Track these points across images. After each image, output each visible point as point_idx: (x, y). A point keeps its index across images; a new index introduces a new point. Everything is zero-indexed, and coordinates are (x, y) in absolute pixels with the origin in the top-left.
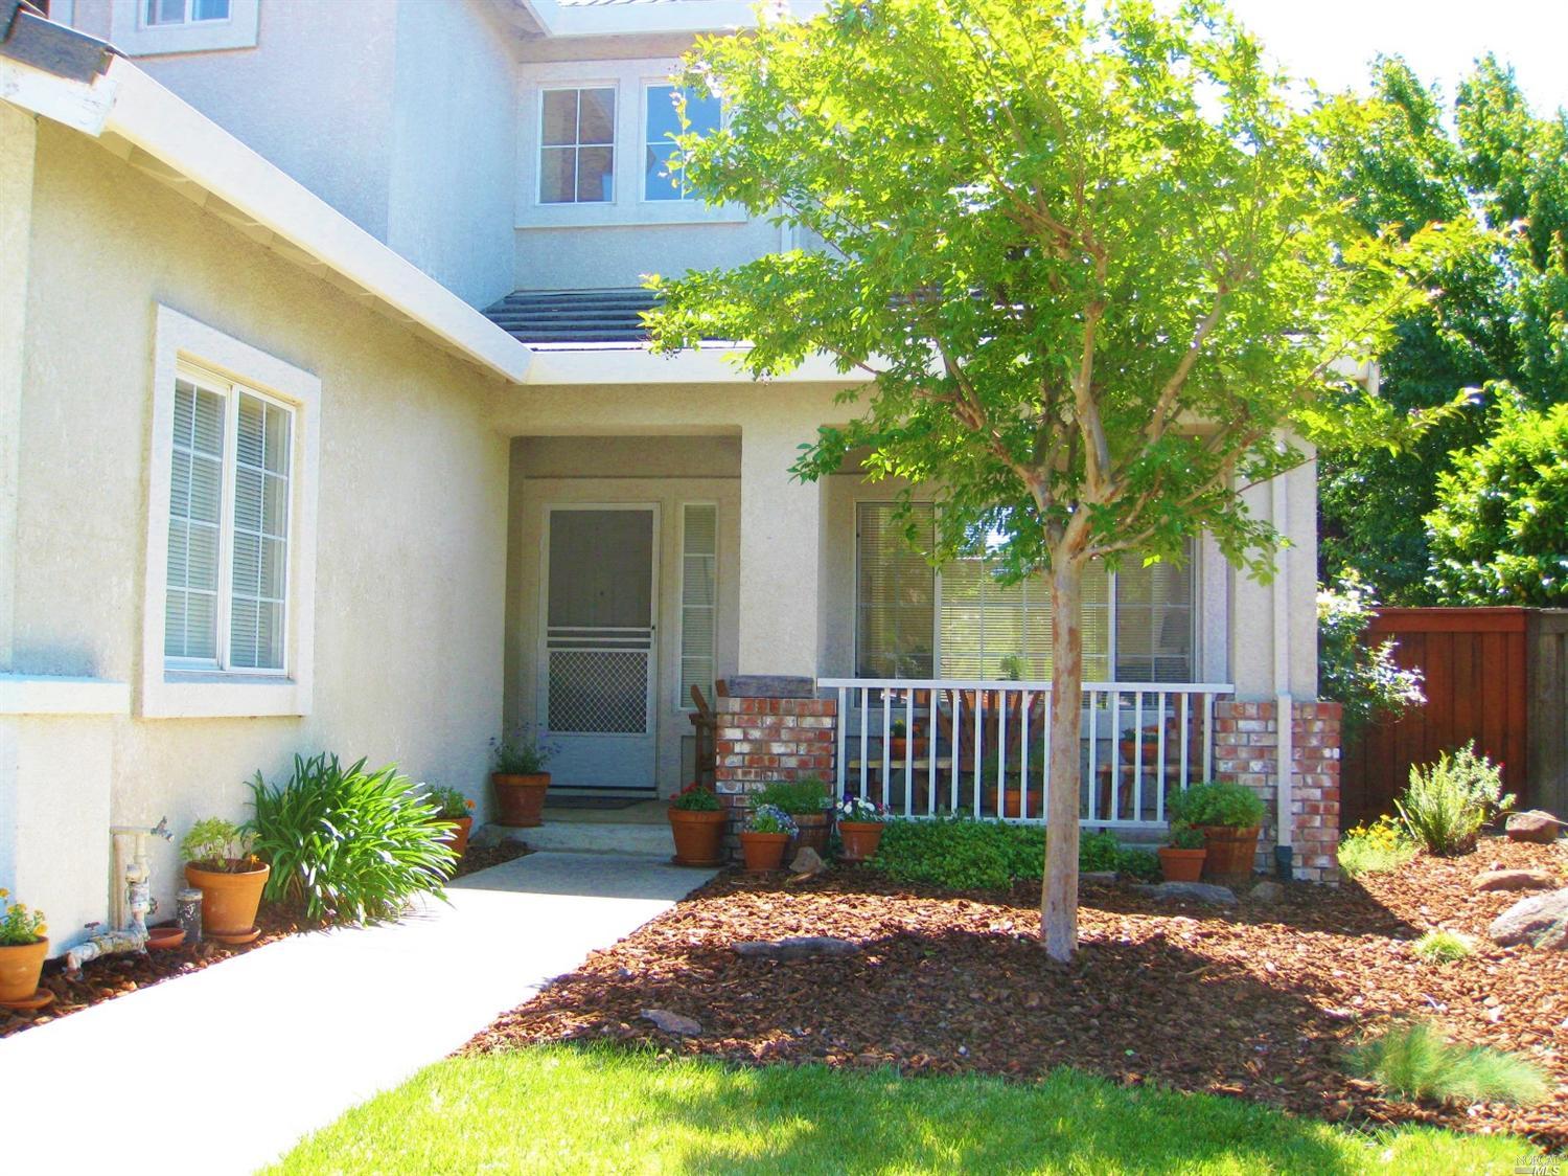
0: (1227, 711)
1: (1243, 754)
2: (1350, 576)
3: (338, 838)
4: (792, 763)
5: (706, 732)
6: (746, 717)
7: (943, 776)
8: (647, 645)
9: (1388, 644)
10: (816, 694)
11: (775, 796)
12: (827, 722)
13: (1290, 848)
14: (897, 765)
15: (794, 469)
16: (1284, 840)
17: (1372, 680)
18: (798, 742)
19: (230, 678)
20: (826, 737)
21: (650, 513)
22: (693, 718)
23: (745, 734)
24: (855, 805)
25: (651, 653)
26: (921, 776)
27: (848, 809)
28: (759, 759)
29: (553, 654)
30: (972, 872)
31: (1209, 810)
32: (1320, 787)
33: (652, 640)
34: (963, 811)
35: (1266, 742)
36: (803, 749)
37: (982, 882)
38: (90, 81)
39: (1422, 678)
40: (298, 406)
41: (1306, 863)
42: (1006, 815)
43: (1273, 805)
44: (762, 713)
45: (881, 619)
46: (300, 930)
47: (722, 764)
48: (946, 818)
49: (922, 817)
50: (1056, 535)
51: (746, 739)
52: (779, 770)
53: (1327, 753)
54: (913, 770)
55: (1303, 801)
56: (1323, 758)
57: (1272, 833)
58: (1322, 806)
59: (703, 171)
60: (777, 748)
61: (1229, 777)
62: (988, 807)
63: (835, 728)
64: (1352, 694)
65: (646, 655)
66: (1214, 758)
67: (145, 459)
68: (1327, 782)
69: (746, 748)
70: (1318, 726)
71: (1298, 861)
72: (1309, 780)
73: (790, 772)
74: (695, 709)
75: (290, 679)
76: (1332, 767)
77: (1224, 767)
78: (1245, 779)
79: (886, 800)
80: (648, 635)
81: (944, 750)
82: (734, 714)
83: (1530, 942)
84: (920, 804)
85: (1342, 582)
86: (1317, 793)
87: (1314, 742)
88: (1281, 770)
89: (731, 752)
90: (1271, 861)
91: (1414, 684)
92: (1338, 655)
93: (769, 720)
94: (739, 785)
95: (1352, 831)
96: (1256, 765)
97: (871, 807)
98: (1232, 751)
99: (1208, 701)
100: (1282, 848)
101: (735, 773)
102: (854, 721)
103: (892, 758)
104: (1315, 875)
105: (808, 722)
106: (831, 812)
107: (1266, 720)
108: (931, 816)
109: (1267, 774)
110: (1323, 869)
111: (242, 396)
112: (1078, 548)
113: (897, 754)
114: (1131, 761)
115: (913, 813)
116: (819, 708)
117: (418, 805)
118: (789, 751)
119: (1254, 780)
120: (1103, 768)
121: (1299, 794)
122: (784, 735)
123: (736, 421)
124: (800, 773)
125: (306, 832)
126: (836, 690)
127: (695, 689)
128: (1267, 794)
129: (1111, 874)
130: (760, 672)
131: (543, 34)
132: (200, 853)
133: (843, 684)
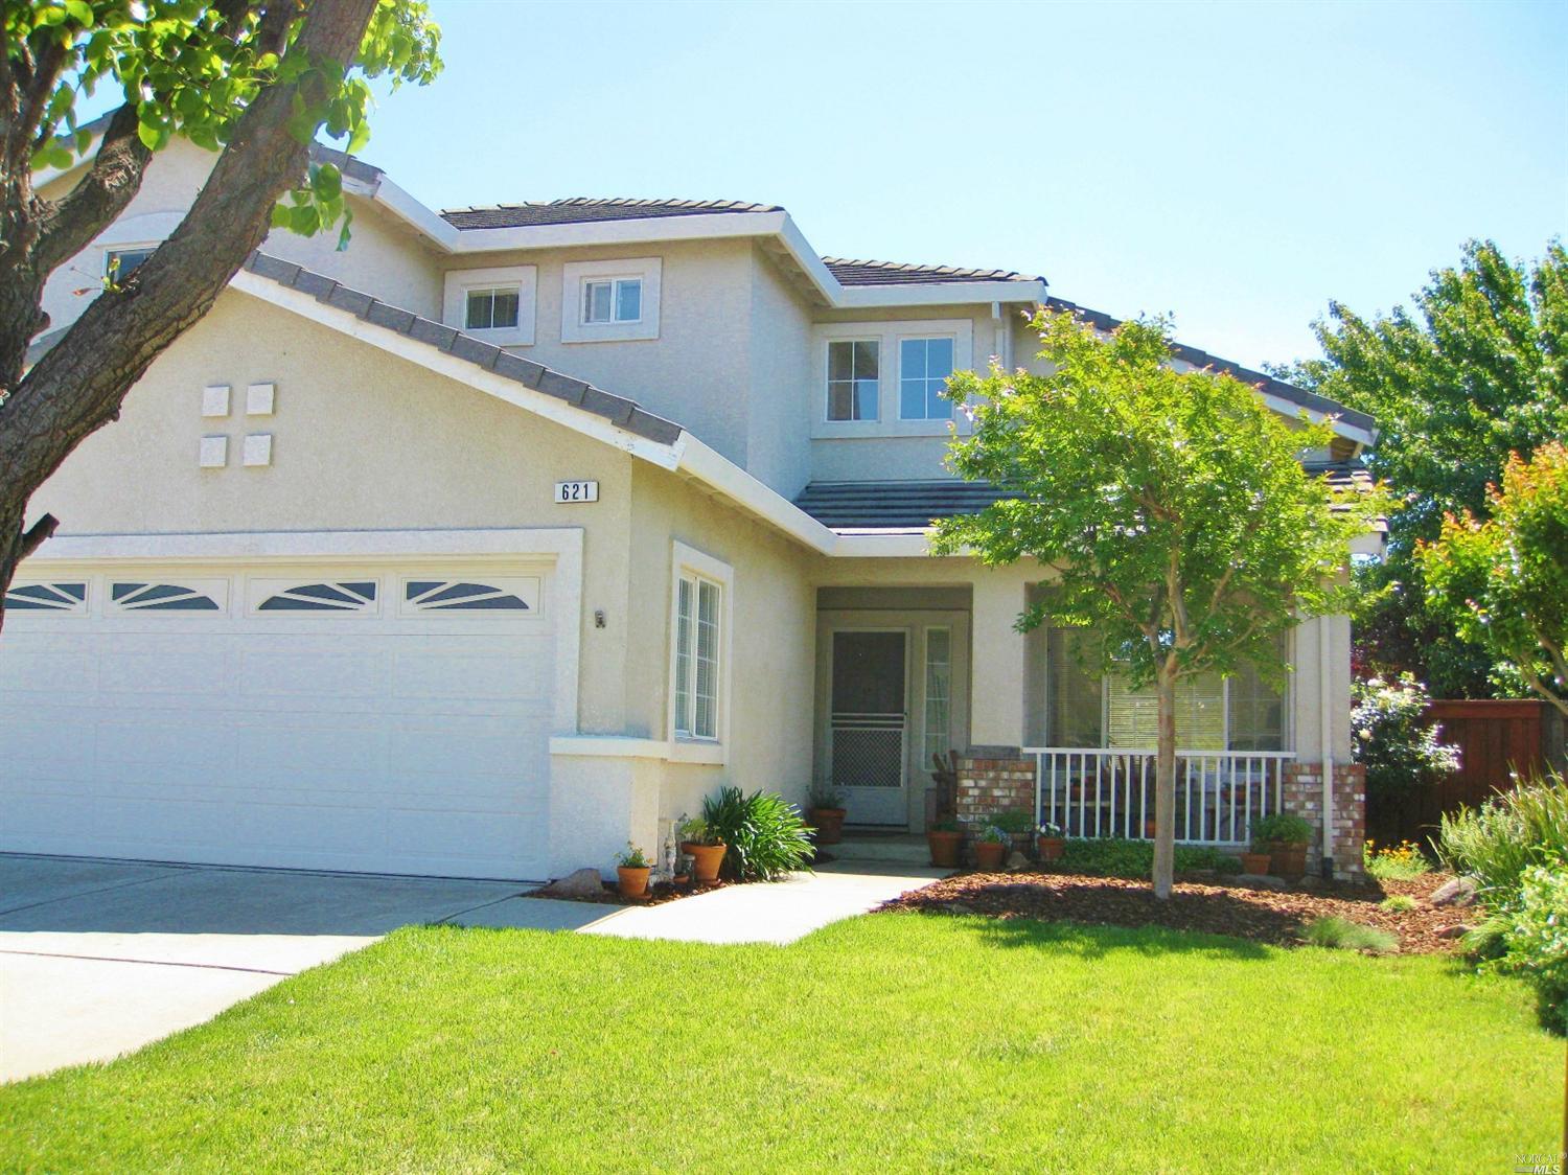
0: (1291, 770)
1: (1301, 798)
2: (1408, 677)
3: (754, 833)
4: (1006, 802)
5: (944, 786)
6: (976, 772)
7: (1105, 812)
8: (901, 726)
9: (1435, 726)
10: (1022, 758)
11: (998, 821)
12: (1029, 776)
13: (1331, 859)
14: (1074, 804)
15: (1015, 627)
16: (1328, 854)
17: (1419, 753)
18: (1010, 790)
19: (697, 741)
20: (1028, 785)
21: (902, 635)
22: (934, 776)
23: (976, 783)
24: (1048, 827)
25: (904, 732)
26: (1090, 812)
27: (1043, 830)
28: (985, 799)
29: (835, 731)
30: (1121, 866)
31: (1274, 831)
32: (1352, 819)
33: (905, 722)
34: (1118, 834)
35: (1317, 790)
36: (1013, 794)
37: (1127, 872)
38: (671, 444)
39: (1460, 752)
40: (722, 584)
41: (1343, 869)
42: (1146, 837)
43: (1320, 832)
44: (986, 770)
45: (1065, 709)
46: (736, 883)
47: (961, 804)
48: (1107, 839)
49: (1092, 838)
50: (1160, 664)
51: (976, 787)
52: (998, 806)
53: (1356, 797)
54: (1086, 808)
55: (1340, 828)
56: (1354, 800)
57: (1320, 849)
58: (1353, 831)
59: (965, 463)
60: (997, 793)
61: (1294, 812)
62: (1135, 832)
63: (1035, 780)
64: (1404, 763)
65: (900, 733)
66: (1283, 801)
67: (668, 623)
68: (1356, 816)
69: (976, 792)
70: (1350, 779)
71: (1337, 868)
72: (1345, 815)
73: (1005, 807)
74: (935, 770)
75: (718, 743)
76: (1359, 806)
77: (1289, 805)
78: (1302, 814)
79: (1067, 825)
80: (902, 719)
81: (1105, 795)
82: (969, 770)
83: (1453, 904)
84: (1090, 831)
85: (1401, 682)
86: (1350, 823)
87: (1348, 790)
88: (1325, 809)
89: (967, 795)
90: (1319, 867)
91: (1453, 755)
92: (1396, 735)
93: (991, 774)
94: (972, 817)
95: (1381, 851)
96: (1309, 805)
97: (1058, 828)
98: (1294, 795)
99: (1279, 763)
100: (1327, 859)
101: (968, 809)
102: (1046, 778)
103: (1072, 799)
104: (1349, 877)
105: (1017, 775)
106: (1032, 833)
107: (1316, 775)
108: (1097, 837)
109: (1317, 811)
110: (1354, 873)
111: (701, 582)
112: (1173, 671)
113: (1075, 797)
114: (1229, 802)
115: (1085, 835)
116: (1023, 766)
117: (793, 816)
118: (1004, 794)
119: (1309, 815)
120: (1210, 807)
121: (1338, 824)
122: (1001, 784)
123: (969, 580)
124: (1012, 808)
125: (738, 829)
126: (1035, 755)
127: (936, 758)
128: (1317, 824)
129: (1210, 871)
130: (986, 744)
131: (830, 306)
132: (689, 836)
133: (1040, 751)
